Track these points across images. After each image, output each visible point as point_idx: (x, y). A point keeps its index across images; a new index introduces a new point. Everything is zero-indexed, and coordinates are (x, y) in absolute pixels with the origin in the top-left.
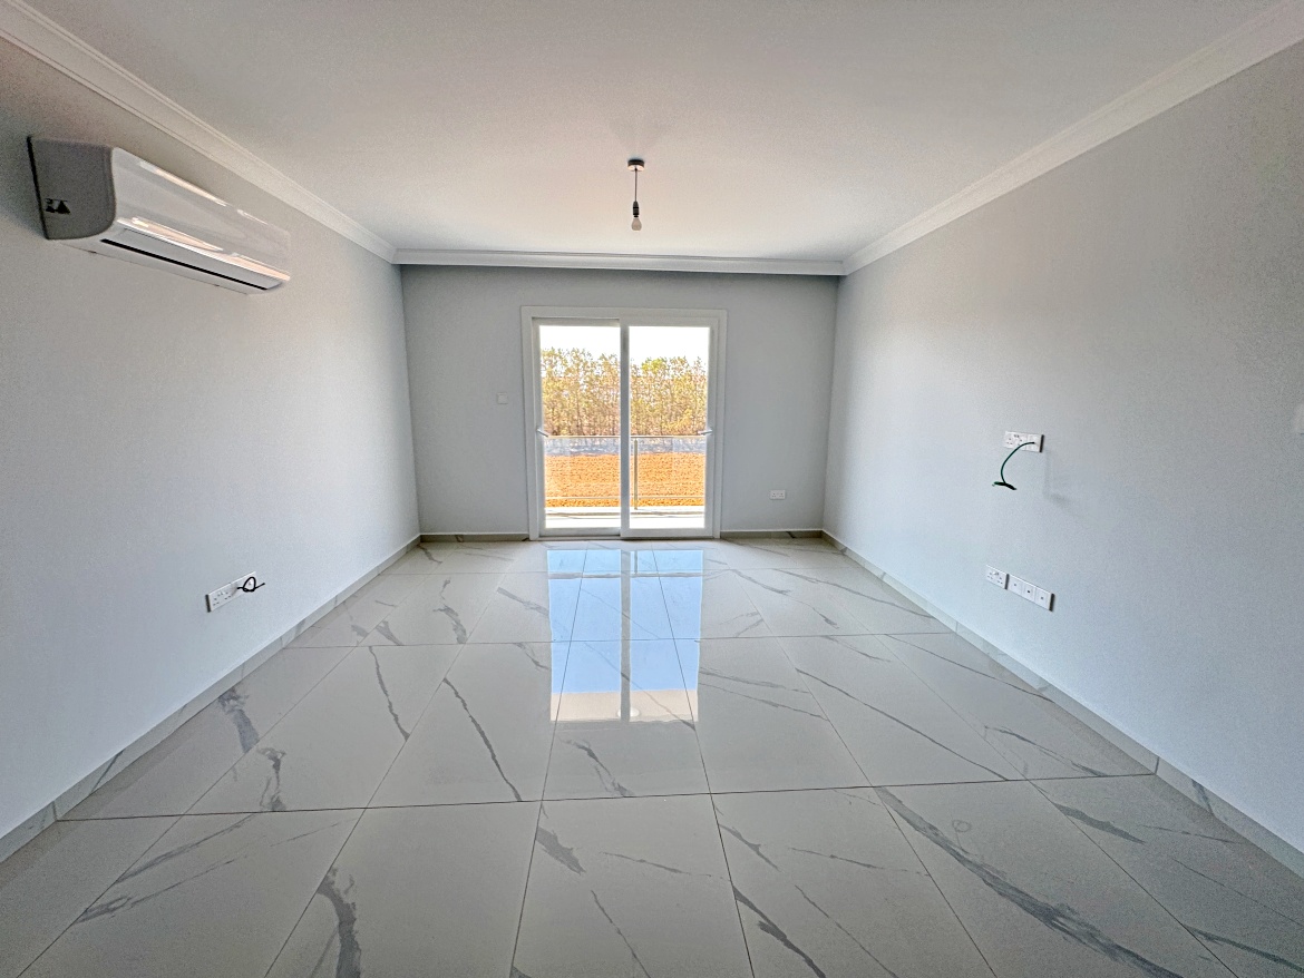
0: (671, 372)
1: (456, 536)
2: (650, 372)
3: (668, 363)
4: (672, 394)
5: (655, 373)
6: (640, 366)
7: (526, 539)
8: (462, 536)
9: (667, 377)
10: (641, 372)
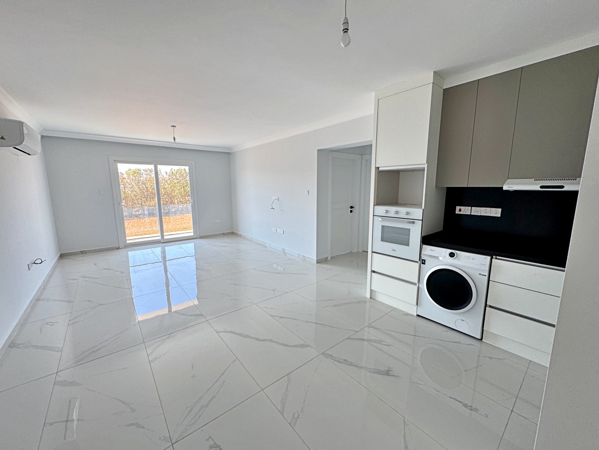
0: (145, 176)
1: (81, 251)
2: (131, 177)
3: (142, 171)
4: (147, 188)
5: (135, 177)
6: (124, 173)
7: (118, 248)
8: (84, 251)
9: (142, 179)
10: (125, 176)
